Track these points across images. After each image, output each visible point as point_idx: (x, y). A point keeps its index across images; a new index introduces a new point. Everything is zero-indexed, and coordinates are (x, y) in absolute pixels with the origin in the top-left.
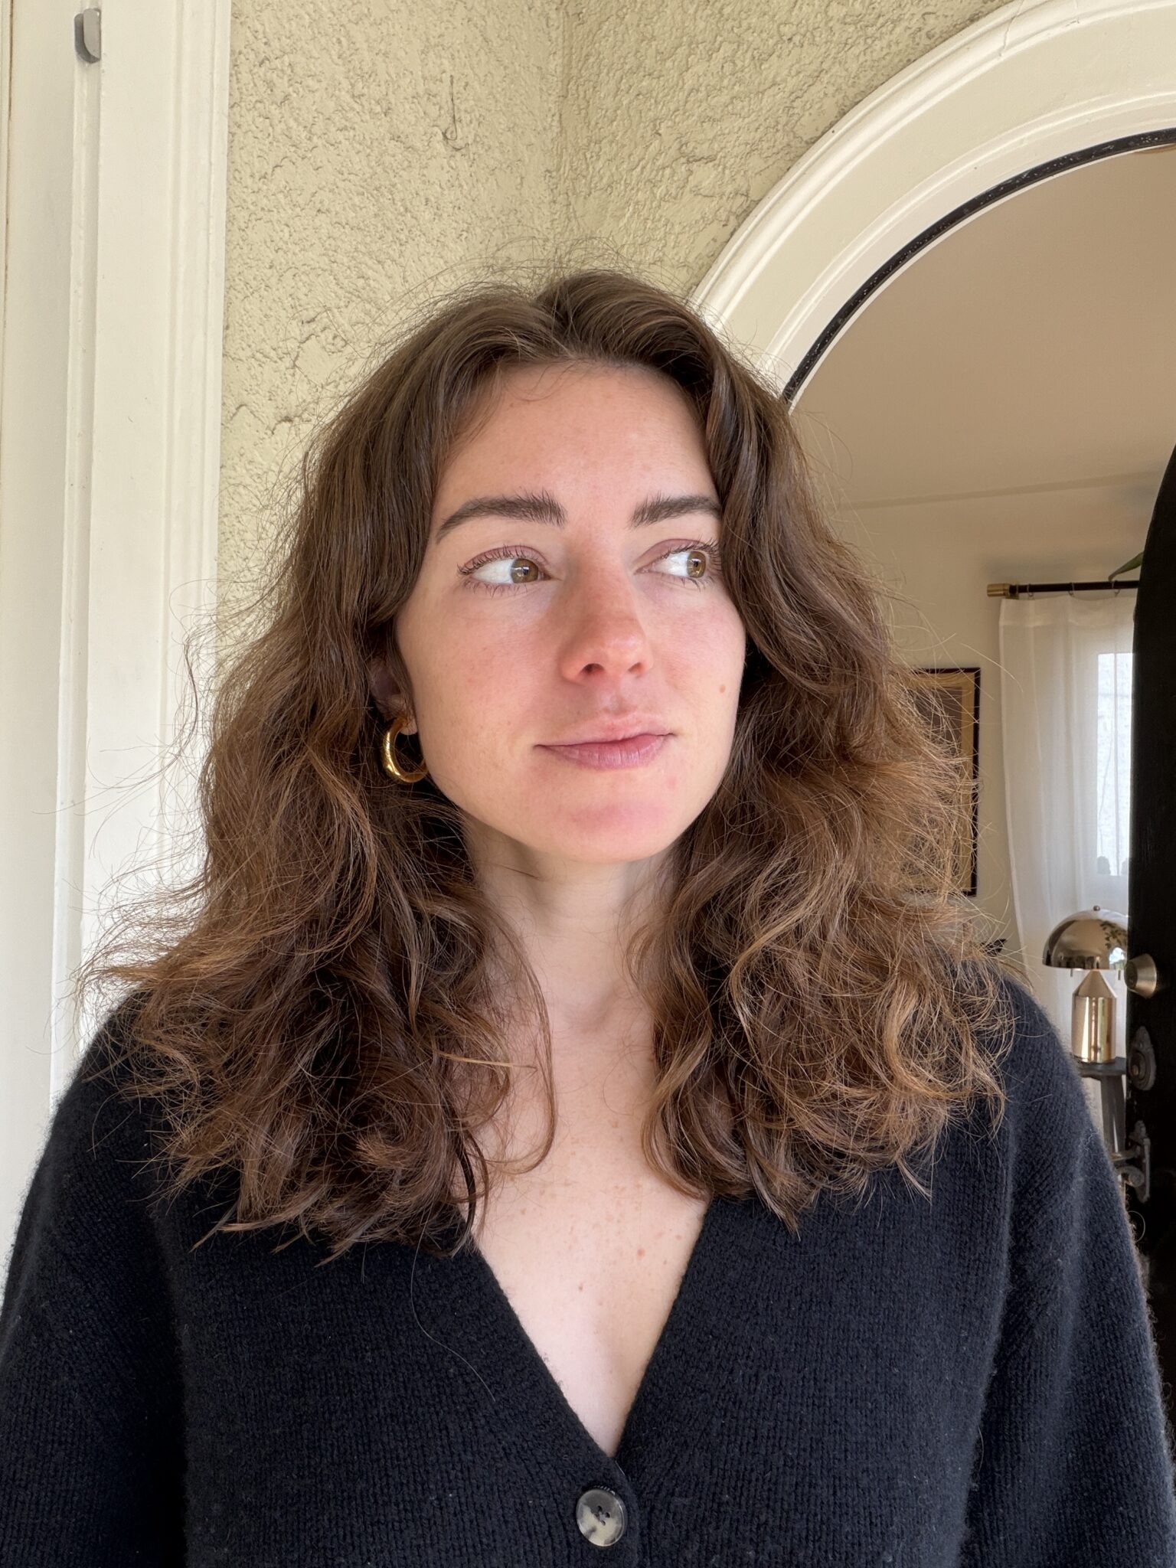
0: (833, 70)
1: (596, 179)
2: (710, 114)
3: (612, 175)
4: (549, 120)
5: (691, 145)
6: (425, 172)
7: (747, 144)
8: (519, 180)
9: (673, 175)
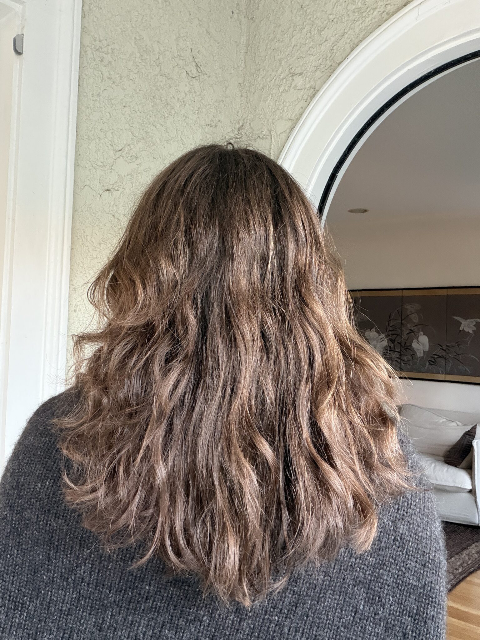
0: (349, 33)
1: (258, 86)
2: (301, 55)
3: (264, 84)
4: (240, 62)
5: (294, 69)
6: (178, 88)
7: (315, 66)
8: (225, 89)
9: (286, 82)
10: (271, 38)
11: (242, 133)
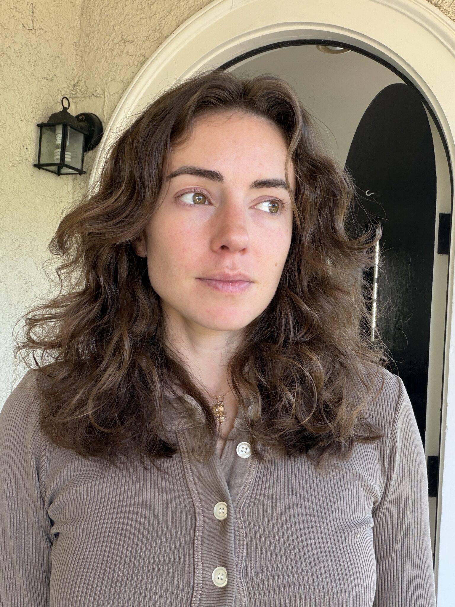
0: (176, 10)
1: (93, 47)
2: (133, 24)
3: (98, 46)
4: (76, 22)
5: (126, 36)
6: (14, 39)
7: (145, 36)
8: (61, 45)
9: (119, 47)
10: (105, 4)
11: (77, 90)
